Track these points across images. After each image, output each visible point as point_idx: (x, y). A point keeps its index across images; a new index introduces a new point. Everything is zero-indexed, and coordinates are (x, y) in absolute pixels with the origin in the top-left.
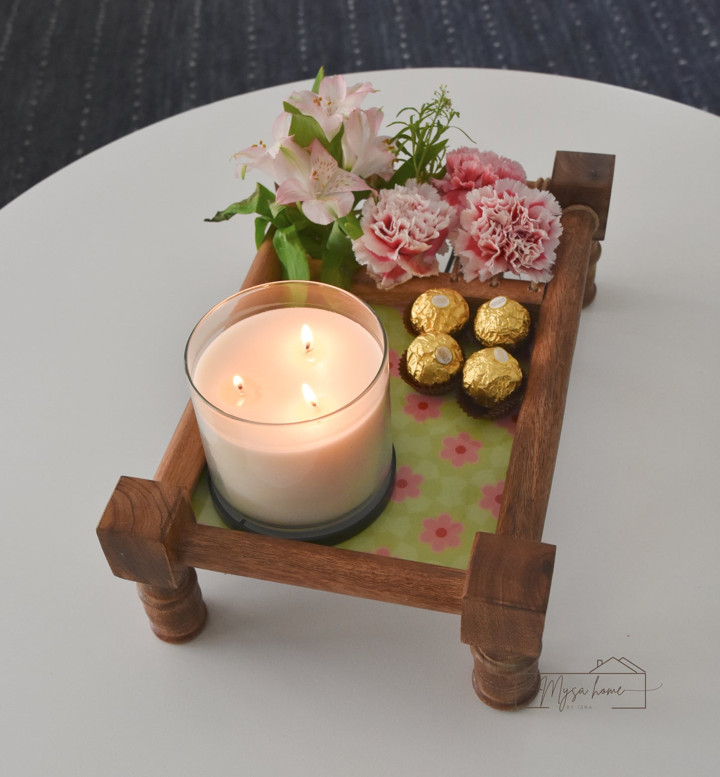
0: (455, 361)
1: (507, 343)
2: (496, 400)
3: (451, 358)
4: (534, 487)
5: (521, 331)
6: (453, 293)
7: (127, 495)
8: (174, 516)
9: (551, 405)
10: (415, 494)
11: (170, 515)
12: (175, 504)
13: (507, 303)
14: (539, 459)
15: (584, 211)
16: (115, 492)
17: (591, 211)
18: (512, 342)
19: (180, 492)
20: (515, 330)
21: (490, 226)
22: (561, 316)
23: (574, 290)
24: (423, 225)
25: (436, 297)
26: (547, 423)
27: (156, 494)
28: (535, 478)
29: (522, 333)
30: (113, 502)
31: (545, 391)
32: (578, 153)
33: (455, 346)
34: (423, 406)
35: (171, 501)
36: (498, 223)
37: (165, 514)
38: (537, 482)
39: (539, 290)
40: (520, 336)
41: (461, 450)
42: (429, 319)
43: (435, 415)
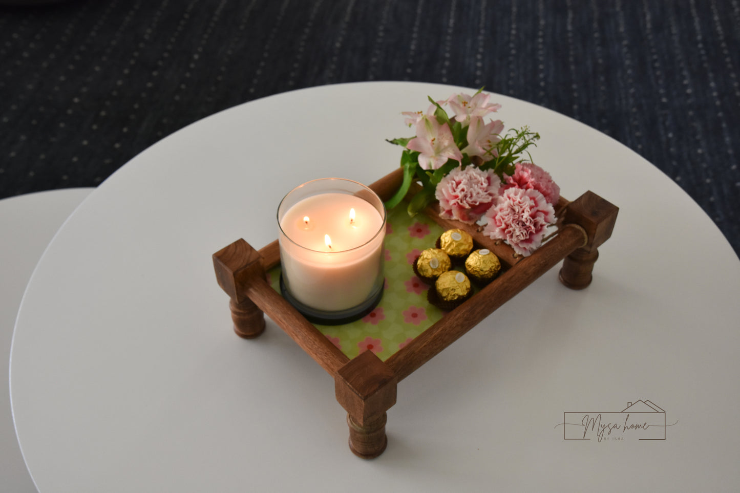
0: (439, 269)
1: (476, 275)
2: (445, 299)
3: (437, 266)
4: (420, 348)
5: (487, 273)
6: (468, 237)
7: (236, 247)
8: (248, 267)
9: (465, 315)
10: (374, 323)
11: (246, 266)
12: (252, 262)
13: (488, 254)
14: (435, 336)
15: (579, 231)
16: (233, 244)
17: (584, 232)
18: (479, 276)
19: (258, 258)
20: (482, 270)
21: (508, 210)
22: (513, 276)
23: (534, 267)
24: (474, 194)
25: (456, 233)
26: (455, 323)
27: (249, 253)
28: (425, 344)
29: (487, 274)
30: (229, 247)
31: (470, 307)
32: (598, 197)
33: (445, 263)
34: (416, 285)
35: (251, 260)
36: (513, 210)
37: (244, 264)
38: (425, 346)
39: (517, 258)
40: (484, 275)
41: (415, 315)
42: (445, 243)
43: (418, 292)
